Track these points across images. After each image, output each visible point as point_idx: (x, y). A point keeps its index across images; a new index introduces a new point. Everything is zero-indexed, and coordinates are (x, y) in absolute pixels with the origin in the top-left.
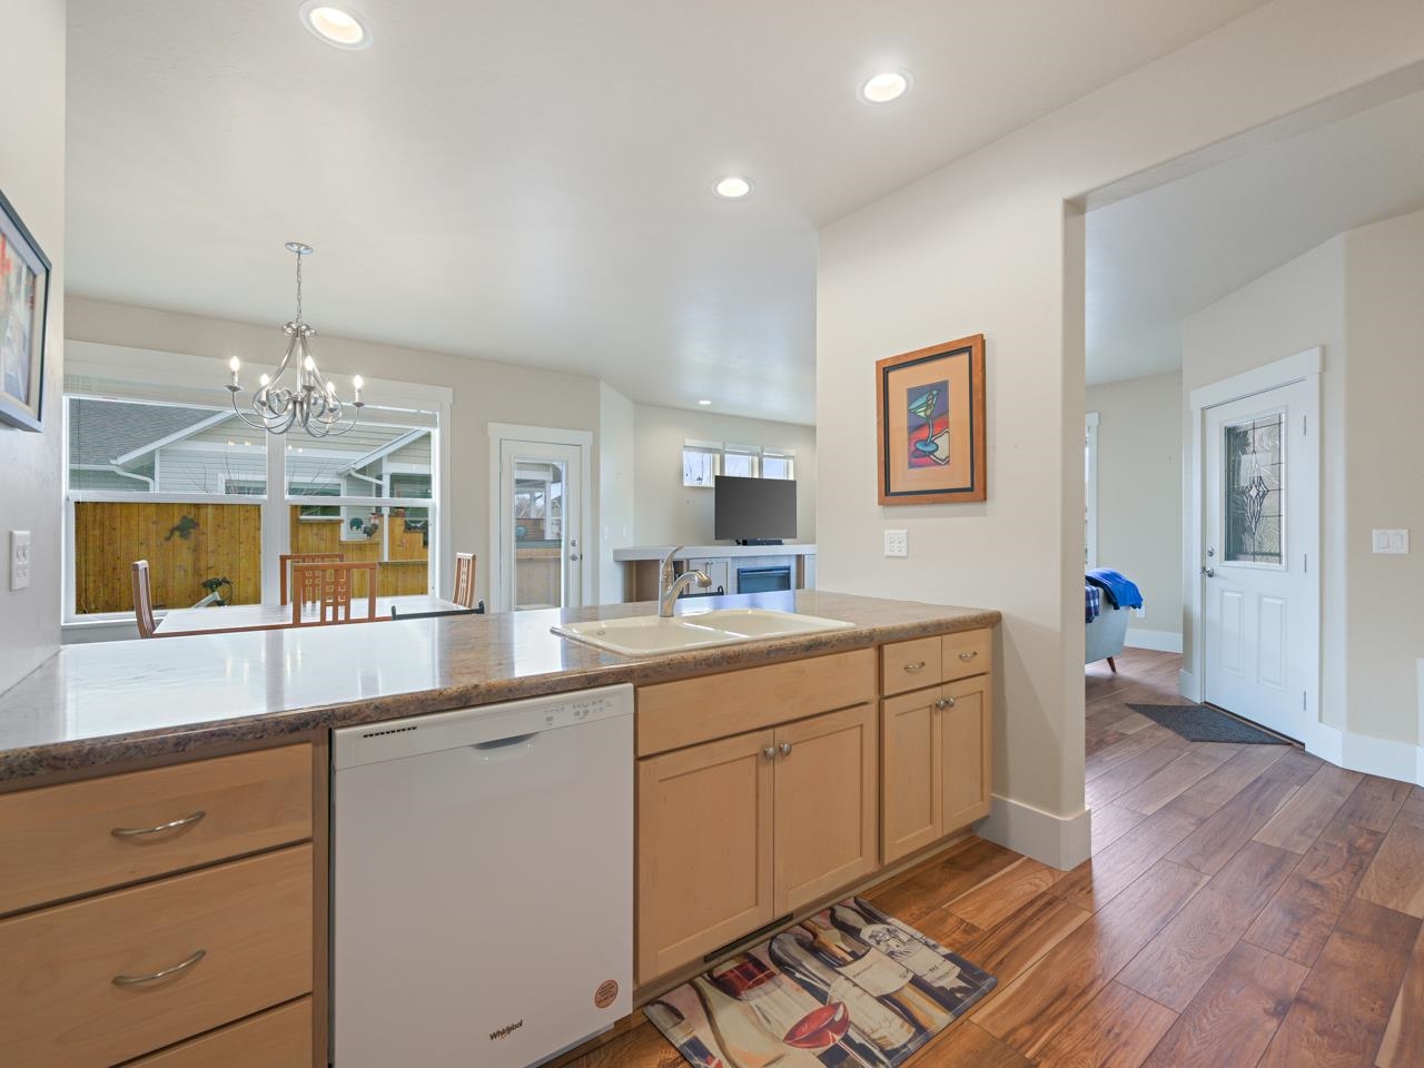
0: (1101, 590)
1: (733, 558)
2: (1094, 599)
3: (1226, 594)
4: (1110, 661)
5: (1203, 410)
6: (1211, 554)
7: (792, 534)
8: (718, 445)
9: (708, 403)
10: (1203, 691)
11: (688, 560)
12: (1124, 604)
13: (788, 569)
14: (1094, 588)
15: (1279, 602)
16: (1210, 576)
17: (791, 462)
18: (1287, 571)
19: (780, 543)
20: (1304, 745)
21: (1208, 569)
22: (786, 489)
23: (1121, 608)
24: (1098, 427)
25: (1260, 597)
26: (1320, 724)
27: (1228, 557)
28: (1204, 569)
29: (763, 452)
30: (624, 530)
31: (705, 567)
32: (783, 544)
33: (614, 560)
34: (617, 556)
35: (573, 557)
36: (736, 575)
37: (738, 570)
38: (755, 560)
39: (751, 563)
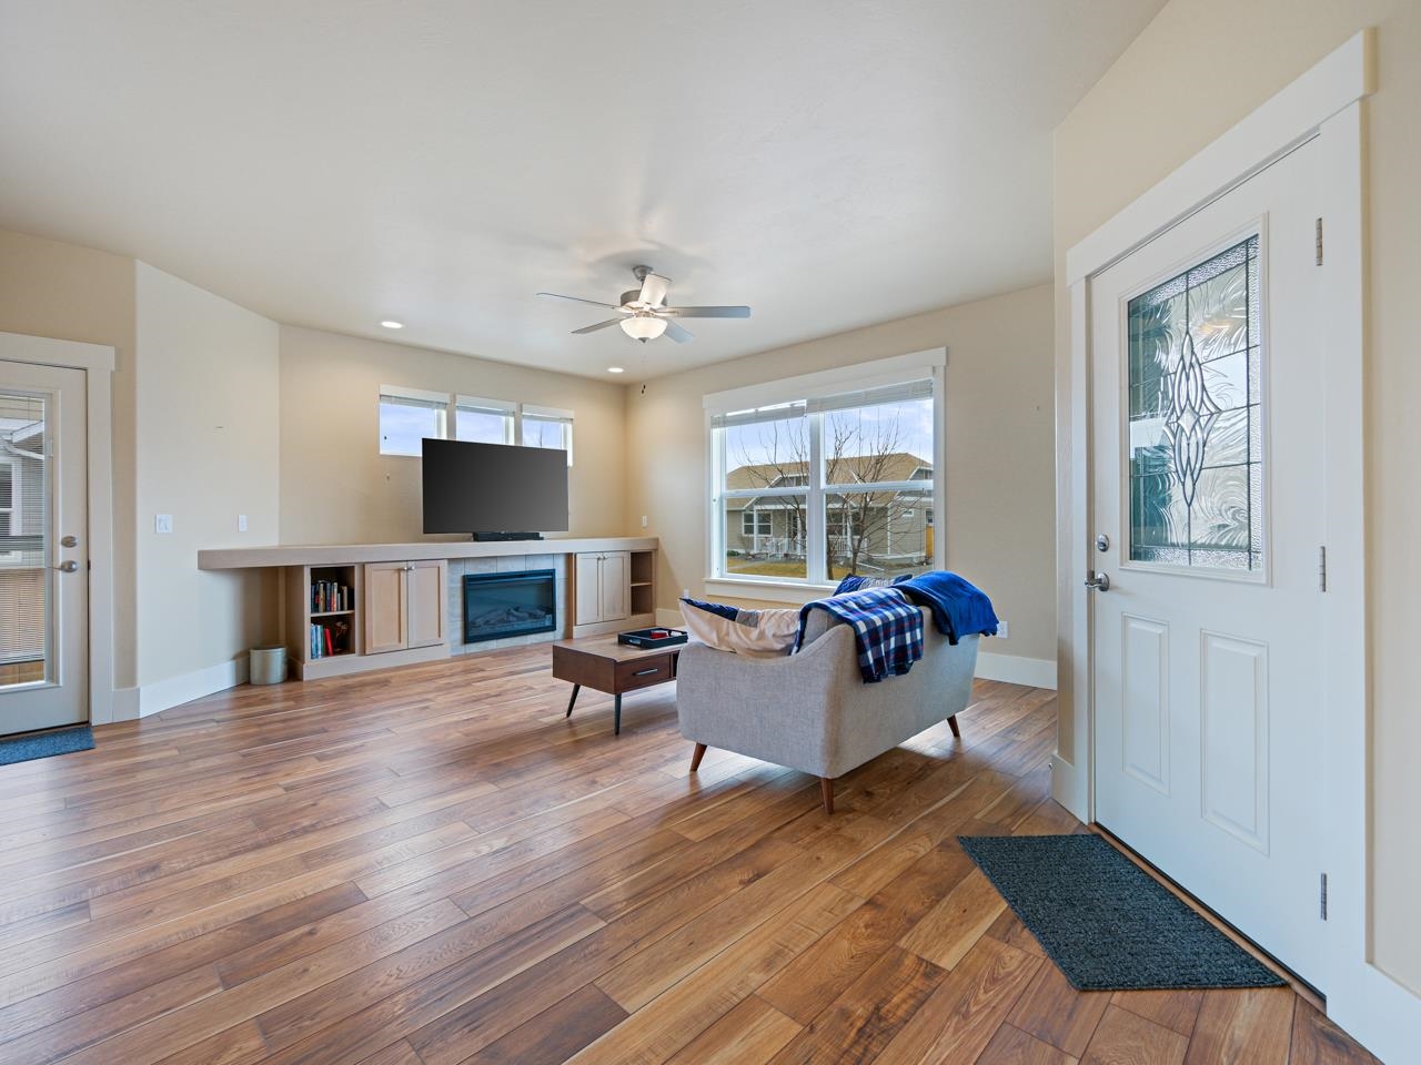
0: (927, 612)
1: (451, 560)
2: (912, 629)
3: (1133, 625)
4: (952, 722)
5: (1088, 278)
6: (1105, 548)
7: (559, 523)
8: (446, 398)
9: (396, 325)
10: (1091, 805)
11: (363, 565)
12: (969, 630)
13: (552, 572)
14: (914, 610)
15: (1252, 652)
16: (1104, 588)
17: (569, 426)
18: (1270, 583)
19: (536, 537)
20: (1322, 998)
21: (1099, 576)
22: (550, 462)
23: (960, 641)
24: (945, 368)
25: (1204, 637)
26: (1368, 966)
27: (1136, 555)
28: (1091, 575)
29: (521, 411)
30: (243, 518)
31: (397, 575)
32: (542, 539)
33: (201, 567)
34: (208, 561)
35: (68, 568)
36: (459, 585)
37: (464, 577)
38: (493, 562)
39: (487, 567)
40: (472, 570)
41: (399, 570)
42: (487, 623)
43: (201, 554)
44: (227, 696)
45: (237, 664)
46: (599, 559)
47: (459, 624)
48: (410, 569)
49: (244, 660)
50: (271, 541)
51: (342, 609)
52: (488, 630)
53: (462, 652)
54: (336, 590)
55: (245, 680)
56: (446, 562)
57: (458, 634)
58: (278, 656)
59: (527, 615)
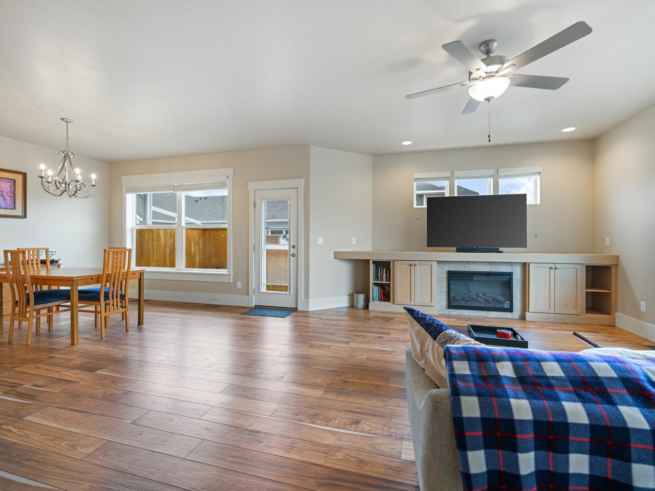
1: (438, 262)
13: (510, 275)
17: (539, 177)
19: (497, 251)
29: (498, 173)
30: (354, 239)
31: (409, 268)
32: (502, 252)
33: (335, 258)
34: (338, 256)
35: (293, 255)
36: (445, 276)
37: (448, 271)
38: (467, 265)
39: (463, 267)
40: (453, 268)
41: (411, 265)
42: (463, 299)
43: (335, 253)
44: (346, 310)
45: (350, 298)
46: (551, 268)
47: (444, 297)
48: (415, 265)
49: (352, 296)
50: (368, 248)
51: (387, 281)
52: (463, 304)
53: (447, 313)
54: (385, 272)
55: (352, 306)
56: (436, 263)
57: (444, 303)
58: (361, 297)
59: (491, 299)
